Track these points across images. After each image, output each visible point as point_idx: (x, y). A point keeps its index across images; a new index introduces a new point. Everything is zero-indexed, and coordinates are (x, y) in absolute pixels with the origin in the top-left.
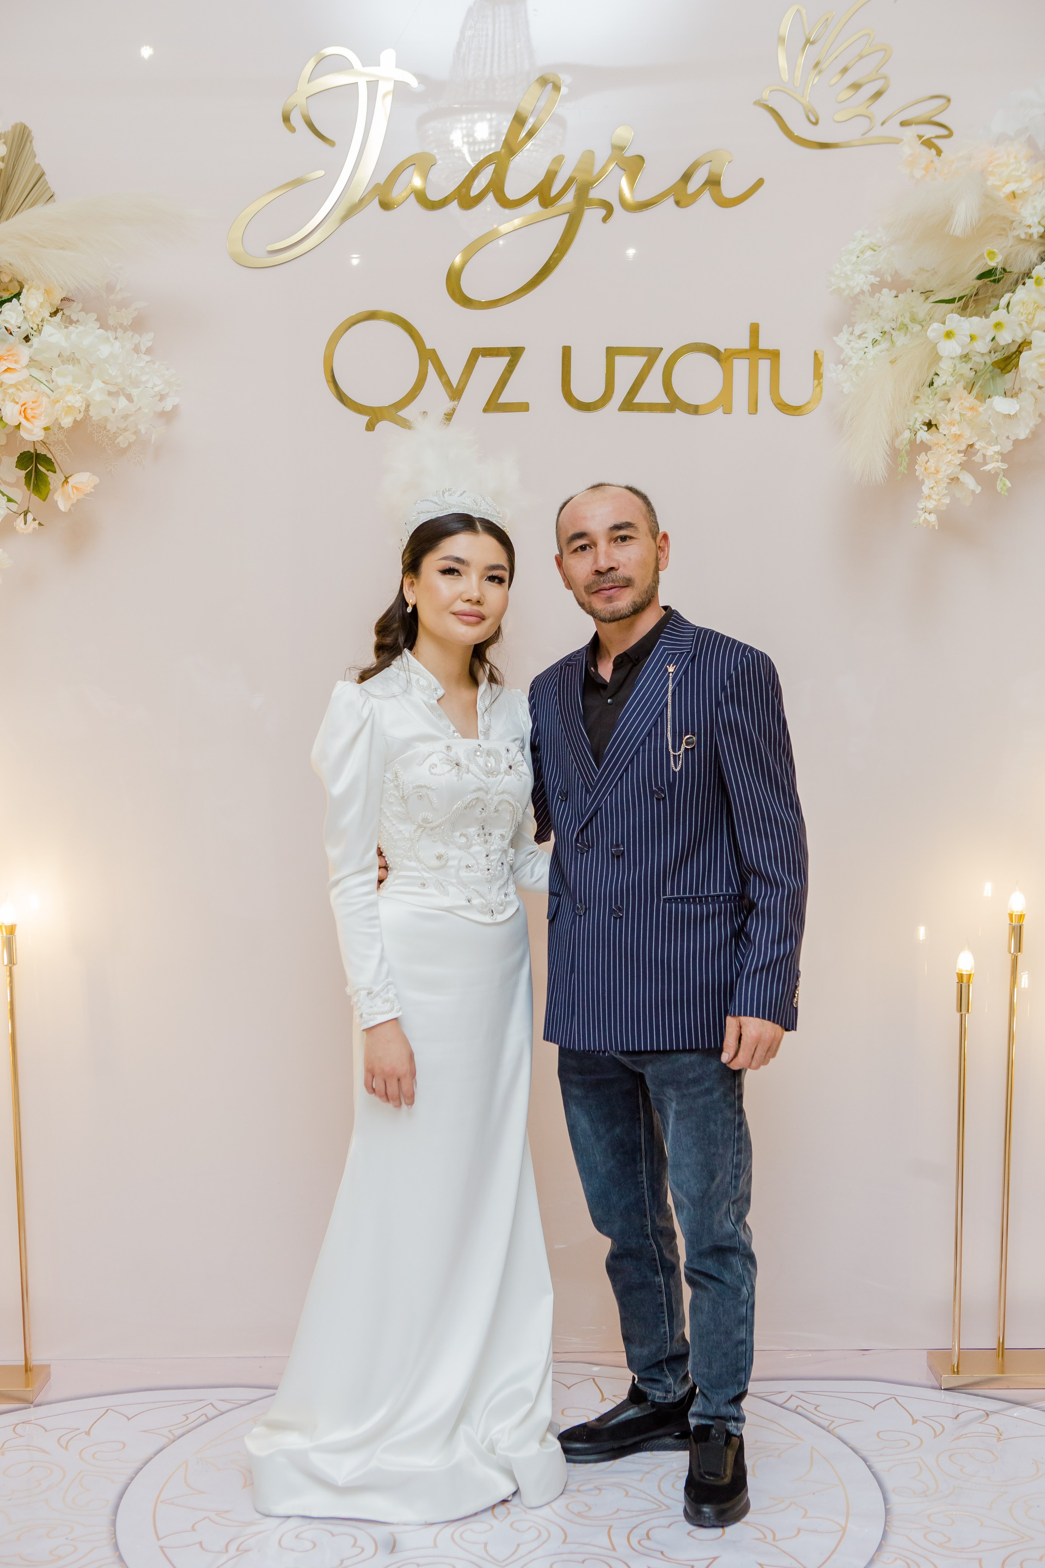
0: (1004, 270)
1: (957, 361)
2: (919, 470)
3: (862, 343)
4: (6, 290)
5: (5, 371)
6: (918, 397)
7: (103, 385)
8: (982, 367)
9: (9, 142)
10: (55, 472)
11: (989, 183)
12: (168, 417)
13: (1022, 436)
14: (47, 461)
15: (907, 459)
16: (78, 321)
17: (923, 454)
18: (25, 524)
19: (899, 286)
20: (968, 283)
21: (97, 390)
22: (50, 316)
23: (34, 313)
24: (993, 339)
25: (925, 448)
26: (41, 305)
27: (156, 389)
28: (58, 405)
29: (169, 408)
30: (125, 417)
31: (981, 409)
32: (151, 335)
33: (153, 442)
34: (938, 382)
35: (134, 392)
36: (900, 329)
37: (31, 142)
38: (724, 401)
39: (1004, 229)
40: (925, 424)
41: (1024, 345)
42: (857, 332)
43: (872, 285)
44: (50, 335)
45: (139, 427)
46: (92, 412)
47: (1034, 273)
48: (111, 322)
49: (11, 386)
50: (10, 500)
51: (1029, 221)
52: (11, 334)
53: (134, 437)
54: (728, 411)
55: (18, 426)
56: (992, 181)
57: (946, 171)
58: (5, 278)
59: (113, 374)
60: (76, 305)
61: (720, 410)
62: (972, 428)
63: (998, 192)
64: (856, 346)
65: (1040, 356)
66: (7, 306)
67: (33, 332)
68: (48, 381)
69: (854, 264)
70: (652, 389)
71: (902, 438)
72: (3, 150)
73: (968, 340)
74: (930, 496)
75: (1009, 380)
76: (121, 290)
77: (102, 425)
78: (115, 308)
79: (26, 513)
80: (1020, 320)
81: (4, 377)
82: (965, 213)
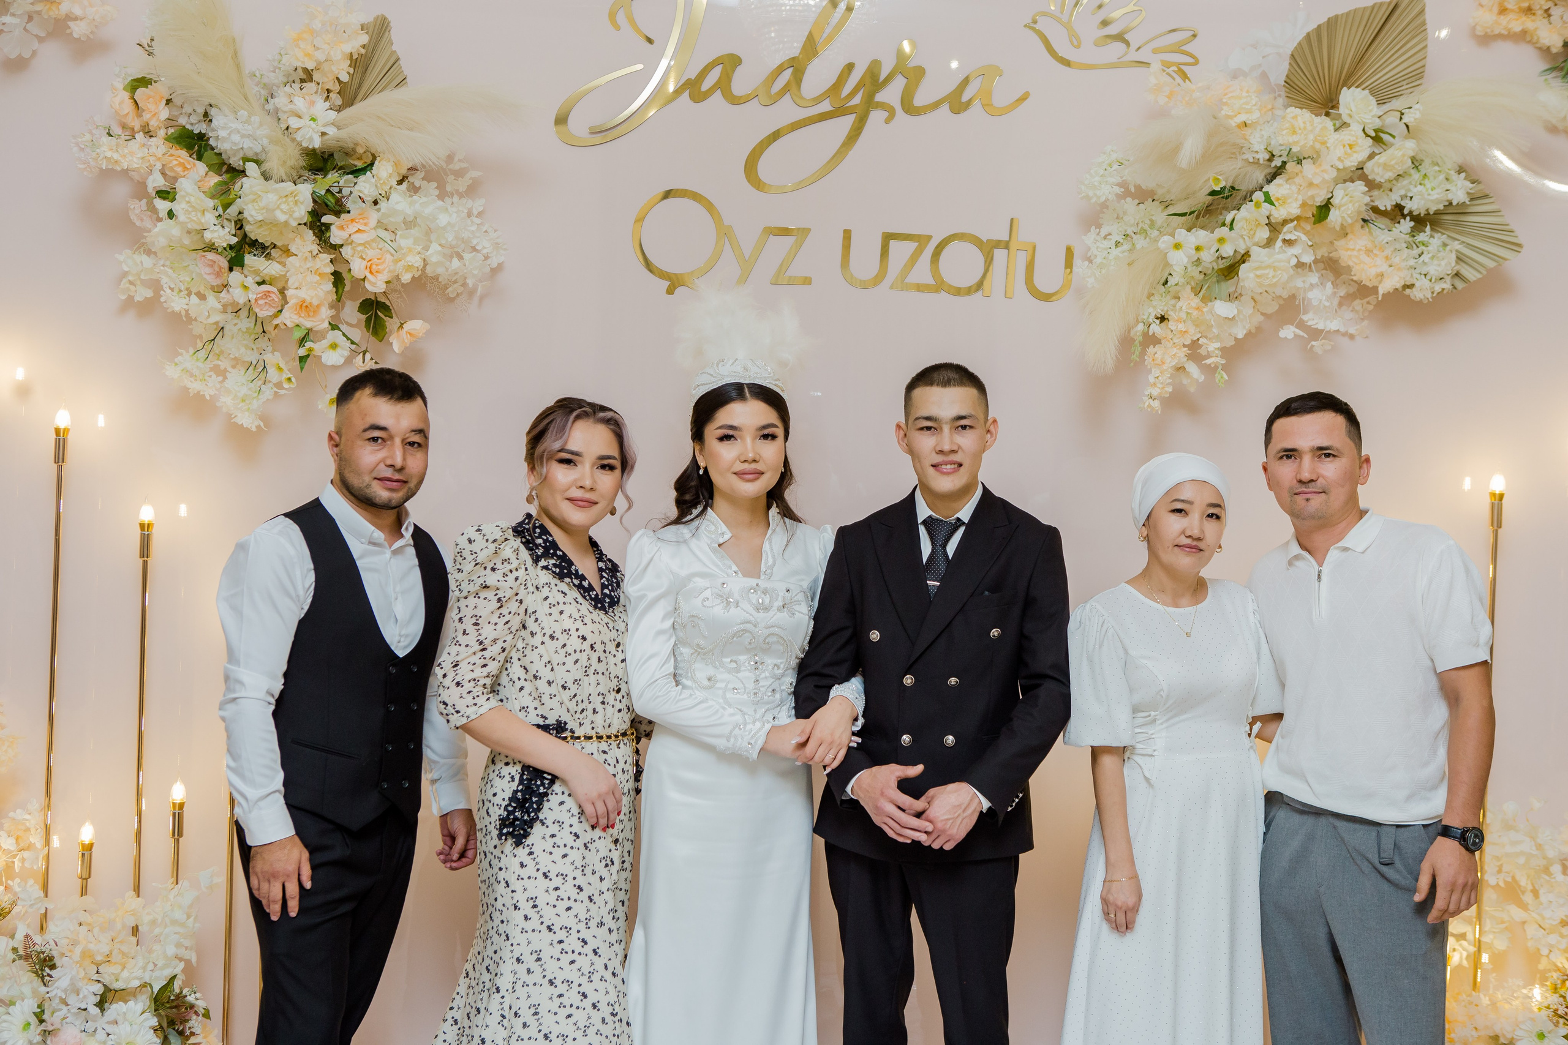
0: (1233, 188)
1: (1189, 266)
2: (1148, 359)
3: (1106, 244)
4: (360, 158)
5: (356, 231)
6: (1153, 294)
7: (439, 248)
8: (1210, 272)
9: (370, 32)
10: (392, 318)
11: (1223, 113)
12: (494, 273)
13: (1240, 336)
14: (385, 308)
15: (1139, 348)
16: (420, 188)
17: (1152, 346)
18: (363, 362)
19: (1143, 196)
20: (1201, 198)
21: (434, 252)
22: (398, 184)
23: (384, 182)
24: (1217, 251)
25: (1155, 340)
26: (390, 175)
27: (485, 251)
28: (400, 263)
29: (494, 265)
30: (456, 273)
31: (1205, 310)
32: (482, 201)
33: (479, 293)
34: (1172, 282)
35: (467, 256)
36: (1140, 234)
37: (389, 31)
38: (984, 285)
39: (1234, 153)
40: (1157, 318)
41: (1245, 257)
42: (1103, 234)
43: (1117, 195)
44: (397, 203)
45: (468, 281)
46: (429, 271)
47: (1254, 197)
48: (449, 188)
49: (360, 244)
50: (353, 343)
51: (1256, 147)
52: (364, 202)
53: (462, 289)
54: (987, 293)
55: (364, 280)
56: (1226, 111)
57: (1187, 99)
58: (360, 150)
59: (450, 240)
60: (420, 175)
61: (980, 293)
62: (1197, 326)
63: (1230, 121)
64: (1101, 246)
65: (1257, 268)
66: (362, 178)
67: (381, 197)
68: (392, 241)
69: (1101, 176)
70: (922, 273)
71: (1135, 329)
72: (364, 39)
73: (1194, 252)
74: (1155, 384)
75: (1229, 286)
76: (460, 161)
77: (436, 278)
78: (453, 177)
79: (364, 353)
80: (1242, 236)
81: (355, 237)
82: (1191, 147)
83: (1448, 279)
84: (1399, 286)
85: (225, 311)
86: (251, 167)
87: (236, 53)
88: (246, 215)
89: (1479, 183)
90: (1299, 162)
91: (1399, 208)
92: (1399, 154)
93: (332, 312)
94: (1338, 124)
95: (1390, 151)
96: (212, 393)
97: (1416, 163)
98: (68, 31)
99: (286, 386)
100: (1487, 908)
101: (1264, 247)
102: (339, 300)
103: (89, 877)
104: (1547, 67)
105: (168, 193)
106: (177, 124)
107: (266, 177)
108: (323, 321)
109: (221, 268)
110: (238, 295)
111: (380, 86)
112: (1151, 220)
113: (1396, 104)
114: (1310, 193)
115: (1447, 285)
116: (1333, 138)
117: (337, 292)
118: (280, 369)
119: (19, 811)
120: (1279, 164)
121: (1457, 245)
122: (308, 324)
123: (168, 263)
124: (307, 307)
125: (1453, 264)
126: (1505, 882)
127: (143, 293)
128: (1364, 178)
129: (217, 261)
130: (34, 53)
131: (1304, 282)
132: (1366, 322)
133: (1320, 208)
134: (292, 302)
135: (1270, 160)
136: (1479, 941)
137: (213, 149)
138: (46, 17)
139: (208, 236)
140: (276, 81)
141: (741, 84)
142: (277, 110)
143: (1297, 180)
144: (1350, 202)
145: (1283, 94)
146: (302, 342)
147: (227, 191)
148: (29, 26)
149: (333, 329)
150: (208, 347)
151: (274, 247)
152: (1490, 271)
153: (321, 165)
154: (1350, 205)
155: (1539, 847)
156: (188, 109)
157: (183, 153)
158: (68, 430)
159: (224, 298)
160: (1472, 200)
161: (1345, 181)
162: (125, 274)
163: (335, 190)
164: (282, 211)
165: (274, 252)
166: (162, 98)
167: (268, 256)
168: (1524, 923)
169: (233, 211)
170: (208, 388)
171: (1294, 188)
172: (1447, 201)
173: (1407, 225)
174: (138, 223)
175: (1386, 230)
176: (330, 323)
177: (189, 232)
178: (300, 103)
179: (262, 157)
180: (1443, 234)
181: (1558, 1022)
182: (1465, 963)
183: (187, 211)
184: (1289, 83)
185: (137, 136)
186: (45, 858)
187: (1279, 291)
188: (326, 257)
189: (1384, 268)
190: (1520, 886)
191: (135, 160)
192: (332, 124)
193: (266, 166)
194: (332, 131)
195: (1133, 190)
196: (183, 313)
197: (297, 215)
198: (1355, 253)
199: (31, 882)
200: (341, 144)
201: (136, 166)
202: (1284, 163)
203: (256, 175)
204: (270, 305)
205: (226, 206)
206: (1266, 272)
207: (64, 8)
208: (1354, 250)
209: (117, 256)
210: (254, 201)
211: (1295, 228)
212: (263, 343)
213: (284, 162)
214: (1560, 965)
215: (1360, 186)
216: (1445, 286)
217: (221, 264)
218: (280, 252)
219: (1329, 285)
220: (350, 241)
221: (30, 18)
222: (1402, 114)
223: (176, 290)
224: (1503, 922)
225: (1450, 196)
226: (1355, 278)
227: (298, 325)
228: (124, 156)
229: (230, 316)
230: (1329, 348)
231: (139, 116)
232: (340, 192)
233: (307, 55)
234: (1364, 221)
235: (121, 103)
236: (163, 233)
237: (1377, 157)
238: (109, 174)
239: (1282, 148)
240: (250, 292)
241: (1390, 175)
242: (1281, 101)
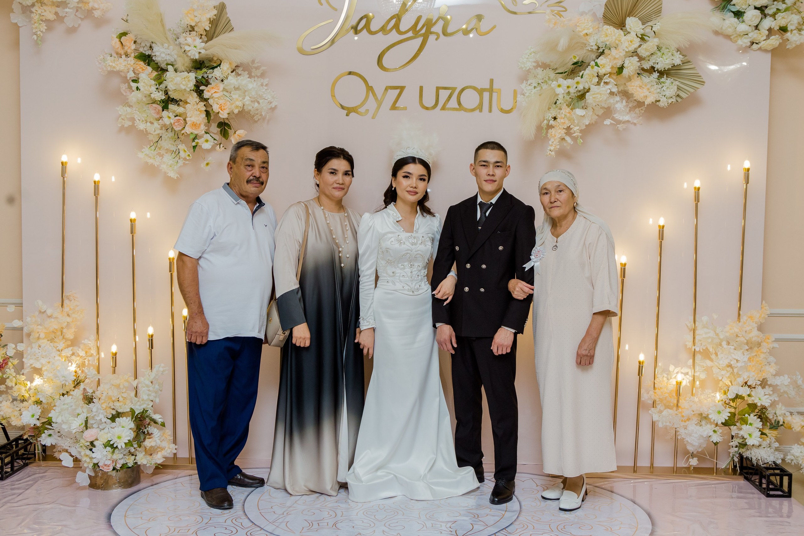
0: (583, 62)
1: (565, 95)
2: (549, 135)
3: (530, 87)
4: (215, 62)
5: (214, 92)
6: (551, 108)
7: (249, 98)
8: (574, 97)
9: (218, 9)
10: (231, 129)
11: (577, 30)
12: (273, 109)
13: (587, 124)
14: (229, 126)
15: (545, 131)
16: (241, 74)
17: (550, 130)
18: (220, 148)
19: (545, 66)
20: (569, 66)
21: (247, 100)
22: (231, 73)
23: (225, 72)
24: (576, 88)
25: (552, 127)
26: (228, 69)
27: (269, 100)
28: (233, 105)
29: (273, 106)
30: (257, 110)
31: (572, 113)
32: (268, 79)
33: (267, 118)
34: (558, 102)
35: (261, 101)
36: (544, 83)
37: (226, 9)
38: (480, 108)
39: (583, 47)
40: (553, 118)
41: (588, 90)
42: (529, 83)
43: (534, 66)
44: (231, 80)
45: (262, 113)
46: (245, 108)
47: (591, 64)
48: (253, 74)
49: (216, 98)
50: (215, 139)
51: (592, 44)
52: (217, 80)
53: (260, 117)
54: (481, 111)
55: (218, 113)
56: (578, 29)
57: (562, 25)
58: (215, 59)
59: (253, 94)
60: (241, 69)
61: (478, 111)
62: (569, 120)
63: (580, 33)
64: (528, 88)
65: (593, 94)
66: (216, 69)
67: (224, 78)
68: (230, 96)
69: (527, 58)
70: (453, 103)
71: (543, 123)
72: (215, 12)
73: (566, 88)
74: (552, 145)
75: (582, 103)
76: (257, 63)
77: (249, 112)
78: (255, 70)
79: (220, 144)
80: (587, 82)
81: (214, 95)
82: (563, 43)
83: (674, 97)
84: (654, 100)
85: (161, 129)
86: (170, 68)
87: (162, 19)
88: (168, 87)
89: (686, 56)
90: (610, 49)
91: (653, 68)
92: (651, 44)
93: (207, 128)
94: (626, 33)
95: (648, 43)
96: (158, 164)
97: (659, 48)
98: (93, 15)
99: (188, 158)
100: (697, 362)
101: (596, 86)
102: (209, 122)
103: (116, 366)
104: (713, 7)
105: (136, 80)
106: (139, 52)
107: (176, 70)
108: (202, 131)
109: (159, 110)
110: (167, 121)
111: (223, 31)
112: (549, 77)
113: (650, 24)
114: (614, 62)
115: (674, 100)
116: (623, 38)
117: (208, 119)
118: (185, 151)
119: (86, 340)
120: (602, 51)
121: (677, 83)
122: (196, 132)
123: (137, 109)
124: (195, 125)
125: (676, 91)
126: (703, 349)
127: (127, 123)
128: (637, 55)
129: (157, 107)
130: (79, 25)
131: (613, 100)
132: (641, 118)
133: (619, 68)
134: (189, 123)
135: (598, 50)
136: (694, 375)
137: (154, 61)
138: (83, 9)
139: (152, 96)
140: (179, 32)
141: (374, 26)
142: (180, 44)
143: (609, 57)
144: (632, 65)
145: (603, 21)
146: (194, 140)
147: (160, 78)
148: (77, 14)
149: (206, 134)
150: (155, 145)
151: (181, 101)
152: (691, 93)
153: (199, 66)
154: (632, 67)
155: (717, 335)
156: (143, 44)
157: (142, 63)
158: (99, 181)
159: (161, 123)
160: (683, 63)
161: (629, 57)
162: (120, 115)
163: (205, 76)
164: (183, 84)
165: (181, 103)
166: (132, 40)
167: (179, 105)
168: (713, 366)
169: (163, 86)
170: (156, 162)
171: (608, 60)
172: (673, 64)
173: (656, 75)
174: (124, 94)
175: (647, 77)
176: (205, 132)
177: (145, 97)
178: (189, 40)
179: (175, 63)
180: (671, 78)
181: (726, 406)
182: (688, 384)
183: (144, 86)
184: (604, 16)
185: (122, 57)
186: (98, 360)
187: (603, 105)
188: (202, 104)
189: (647, 93)
190: (710, 352)
191: (122, 66)
192: (203, 48)
193: (175, 67)
194: (203, 51)
195: (541, 64)
196: (144, 130)
197: (189, 86)
198: (635, 87)
199: (92, 368)
200: (207, 57)
201: (122, 69)
202: (604, 50)
203: (172, 70)
204: (180, 125)
205: (160, 84)
206: (597, 95)
207: (91, 5)
208: (634, 86)
209: (116, 108)
210: (171, 81)
211: (609, 77)
212: (178, 142)
213: (184, 65)
214: (727, 384)
215: (636, 59)
216: (673, 100)
217: (159, 109)
218: (183, 103)
219: (624, 101)
220: (212, 97)
221: (77, 11)
222: (652, 27)
223: (141, 121)
224: (704, 367)
225: (674, 62)
226: (635, 98)
227: (192, 133)
228: (117, 65)
229: (164, 131)
230: (625, 127)
231: (123, 49)
232: (208, 77)
233: (192, 20)
234: (638, 74)
235: (115, 43)
236: (134, 96)
237: (642, 46)
238: (112, 73)
239: (603, 44)
240: (171, 119)
241: (648, 53)
242: (601, 24)
